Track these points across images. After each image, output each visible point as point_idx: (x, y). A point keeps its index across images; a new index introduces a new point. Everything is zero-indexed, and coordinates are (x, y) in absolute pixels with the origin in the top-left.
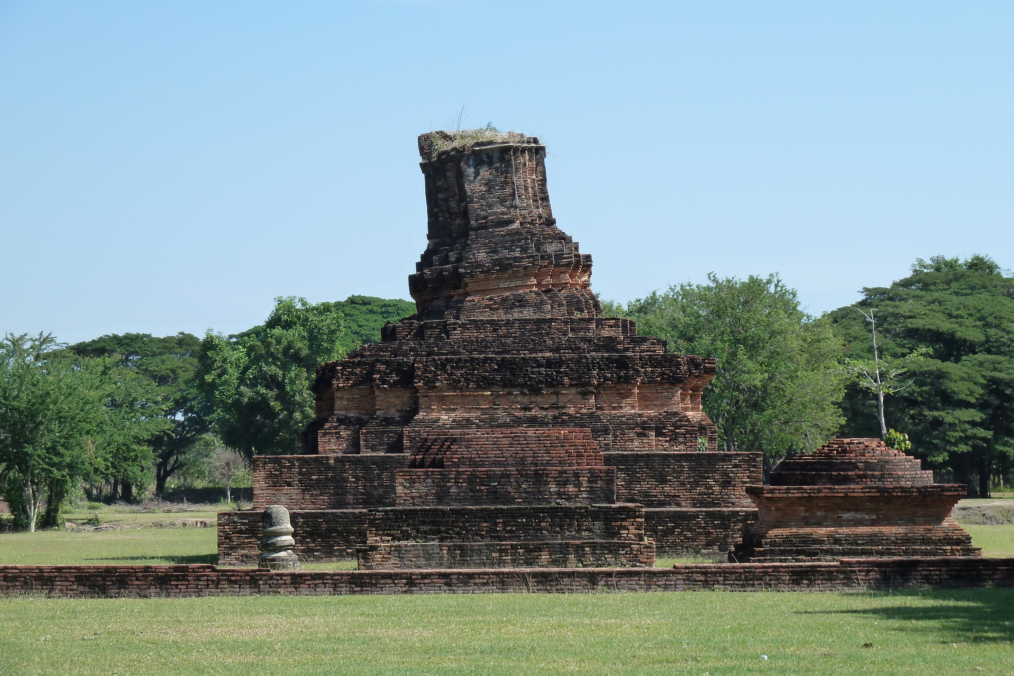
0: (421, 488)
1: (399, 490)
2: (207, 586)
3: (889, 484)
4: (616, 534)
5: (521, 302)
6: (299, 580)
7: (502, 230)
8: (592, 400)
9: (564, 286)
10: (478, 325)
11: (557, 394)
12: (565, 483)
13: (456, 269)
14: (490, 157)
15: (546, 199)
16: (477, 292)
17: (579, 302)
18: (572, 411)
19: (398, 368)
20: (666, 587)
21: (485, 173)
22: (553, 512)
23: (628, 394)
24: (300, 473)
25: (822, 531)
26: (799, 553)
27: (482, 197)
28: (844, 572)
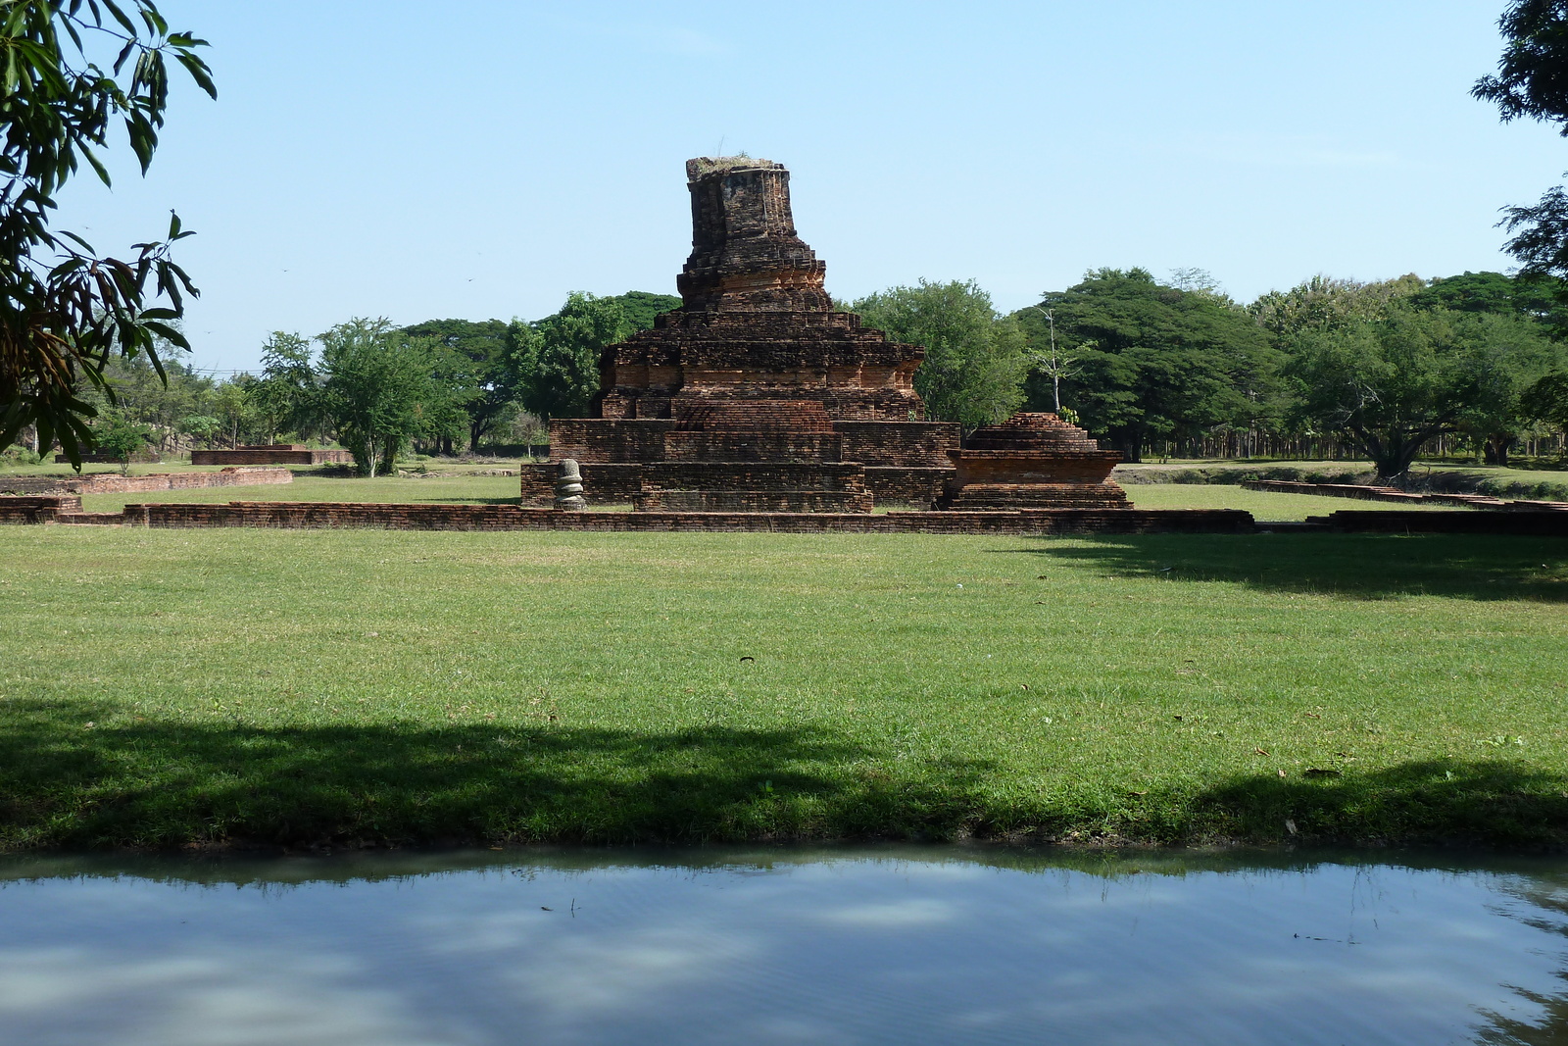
0: (684, 448)
1: (668, 448)
2: (513, 523)
3: (1061, 450)
4: (843, 487)
5: (768, 298)
6: (587, 519)
7: (753, 240)
8: (824, 379)
9: (803, 286)
10: (733, 316)
11: (796, 373)
12: (802, 445)
13: (716, 270)
14: (744, 180)
15: (789, 214)
16: (732, 290)
17: (815, 298)
18: (807, 387)
19: (667, 350)
20: (881, 530)
21: (740, 192)
22: (791, 468)
23: (855, 375)
24: (587, 433)
25: (1007, 487)
26: (988, 504)
27: (738, 212)
28: (1024, 520)
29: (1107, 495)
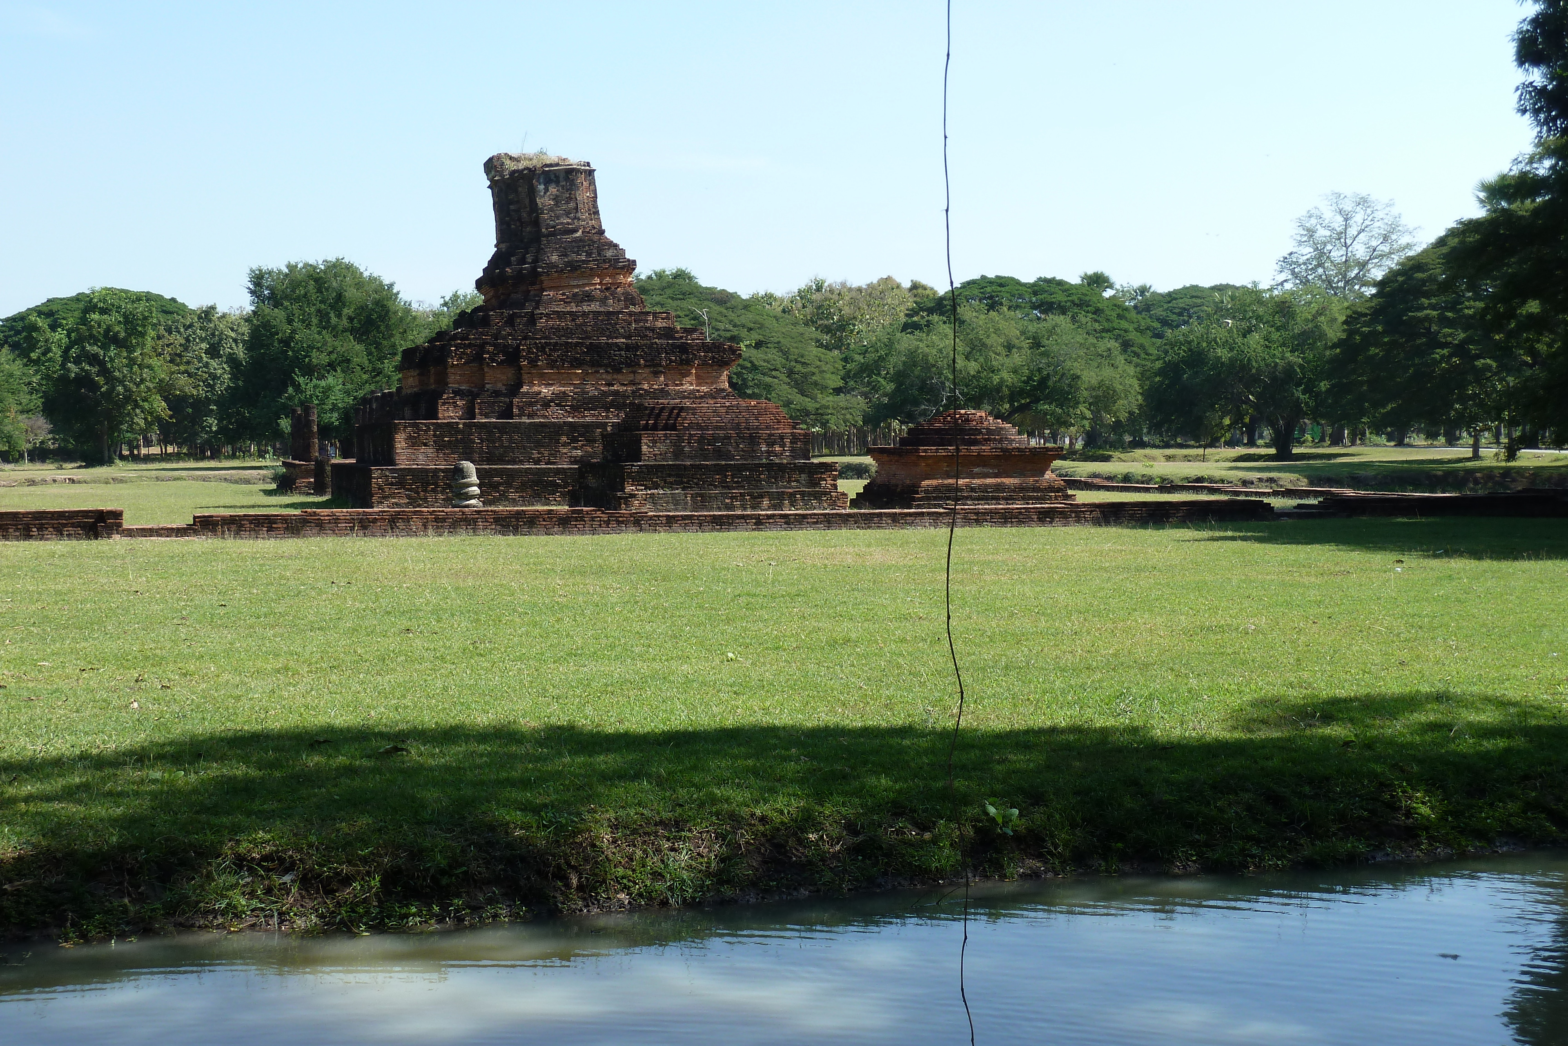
0: (661, 447)
1: (644, 448)
3: (1002, 446)
5: (589, 297)
7: (569, 238)
8: (662, 379)
9: (619, 285)
10: (560, 315)
11: (634, 372)
12: (773, 444)
13: (534, 269)
14: (557, 177)
15: (597, 213)
16: (551, 288)
17: (633, 298)
18: (646, 387)
19: (504, 349)
21: (553, 190)
22: (767, 467)
24: (434, 435)
27: (551, 210)
29: (1051, 488)
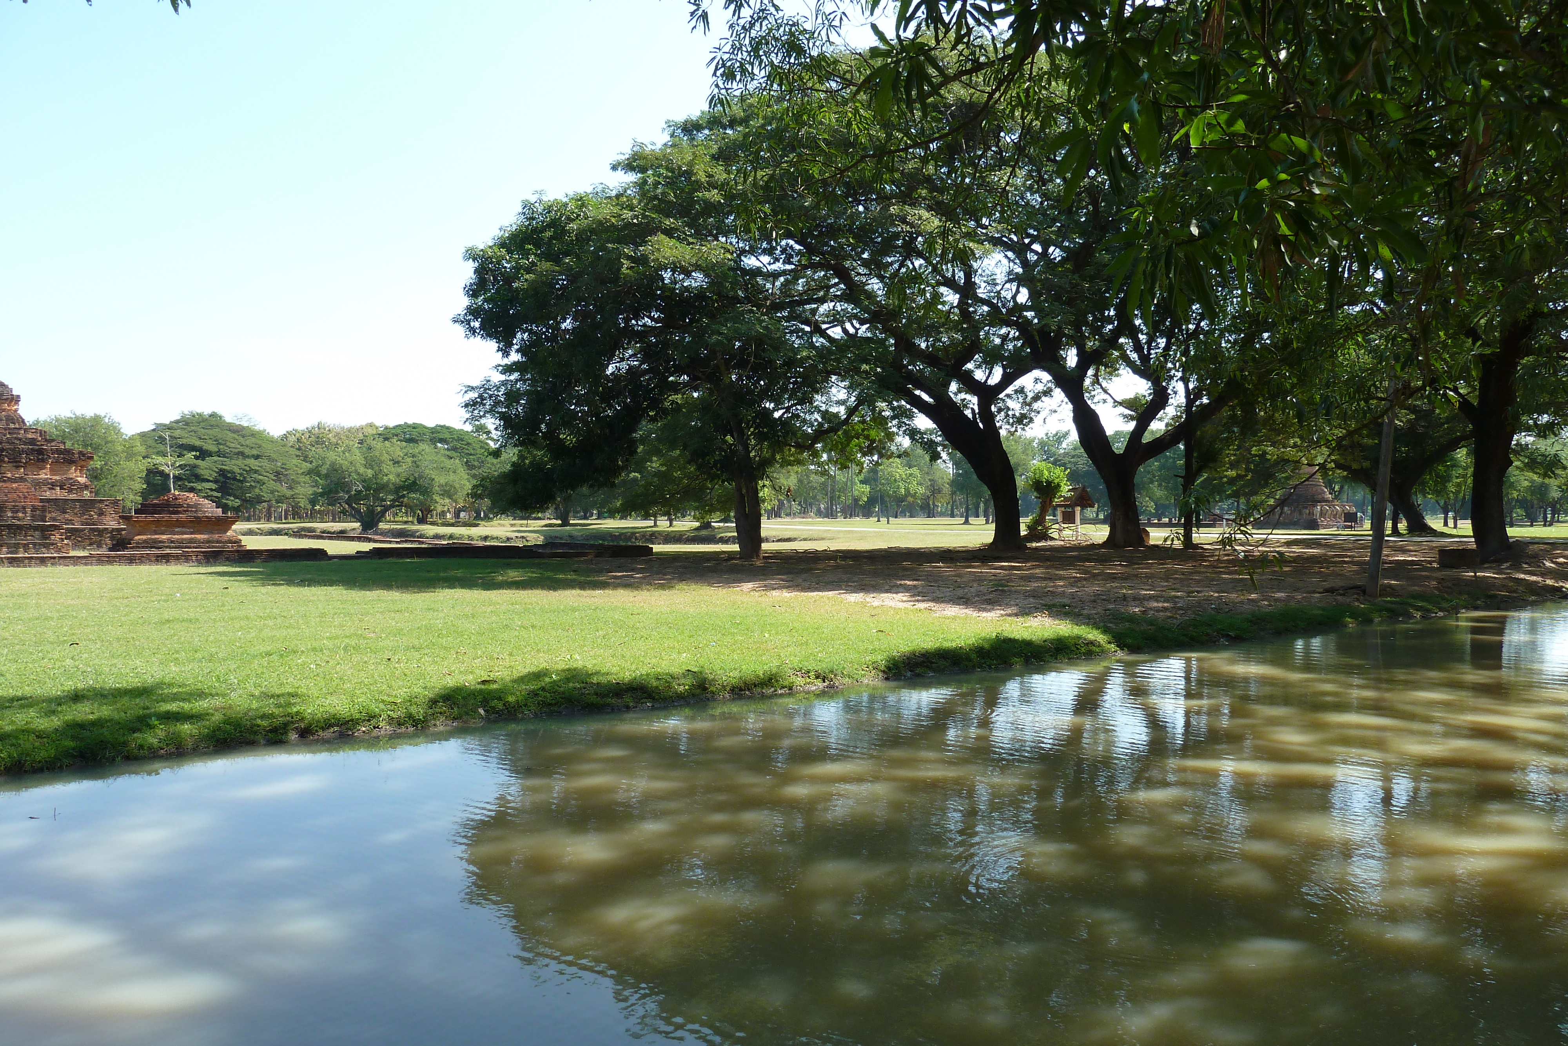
3: (200, 514)
4: (48, 538)
8: (22, 470)
12: (17, 512)
18: (9, 475)
20: (86, 564)
22: (9, 527)
23: (45, 468)
25: (164, 537)
26: (152, 547)
28: (184, 556)
29: (230, 542)
